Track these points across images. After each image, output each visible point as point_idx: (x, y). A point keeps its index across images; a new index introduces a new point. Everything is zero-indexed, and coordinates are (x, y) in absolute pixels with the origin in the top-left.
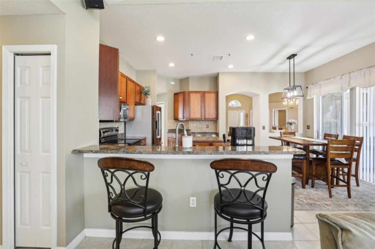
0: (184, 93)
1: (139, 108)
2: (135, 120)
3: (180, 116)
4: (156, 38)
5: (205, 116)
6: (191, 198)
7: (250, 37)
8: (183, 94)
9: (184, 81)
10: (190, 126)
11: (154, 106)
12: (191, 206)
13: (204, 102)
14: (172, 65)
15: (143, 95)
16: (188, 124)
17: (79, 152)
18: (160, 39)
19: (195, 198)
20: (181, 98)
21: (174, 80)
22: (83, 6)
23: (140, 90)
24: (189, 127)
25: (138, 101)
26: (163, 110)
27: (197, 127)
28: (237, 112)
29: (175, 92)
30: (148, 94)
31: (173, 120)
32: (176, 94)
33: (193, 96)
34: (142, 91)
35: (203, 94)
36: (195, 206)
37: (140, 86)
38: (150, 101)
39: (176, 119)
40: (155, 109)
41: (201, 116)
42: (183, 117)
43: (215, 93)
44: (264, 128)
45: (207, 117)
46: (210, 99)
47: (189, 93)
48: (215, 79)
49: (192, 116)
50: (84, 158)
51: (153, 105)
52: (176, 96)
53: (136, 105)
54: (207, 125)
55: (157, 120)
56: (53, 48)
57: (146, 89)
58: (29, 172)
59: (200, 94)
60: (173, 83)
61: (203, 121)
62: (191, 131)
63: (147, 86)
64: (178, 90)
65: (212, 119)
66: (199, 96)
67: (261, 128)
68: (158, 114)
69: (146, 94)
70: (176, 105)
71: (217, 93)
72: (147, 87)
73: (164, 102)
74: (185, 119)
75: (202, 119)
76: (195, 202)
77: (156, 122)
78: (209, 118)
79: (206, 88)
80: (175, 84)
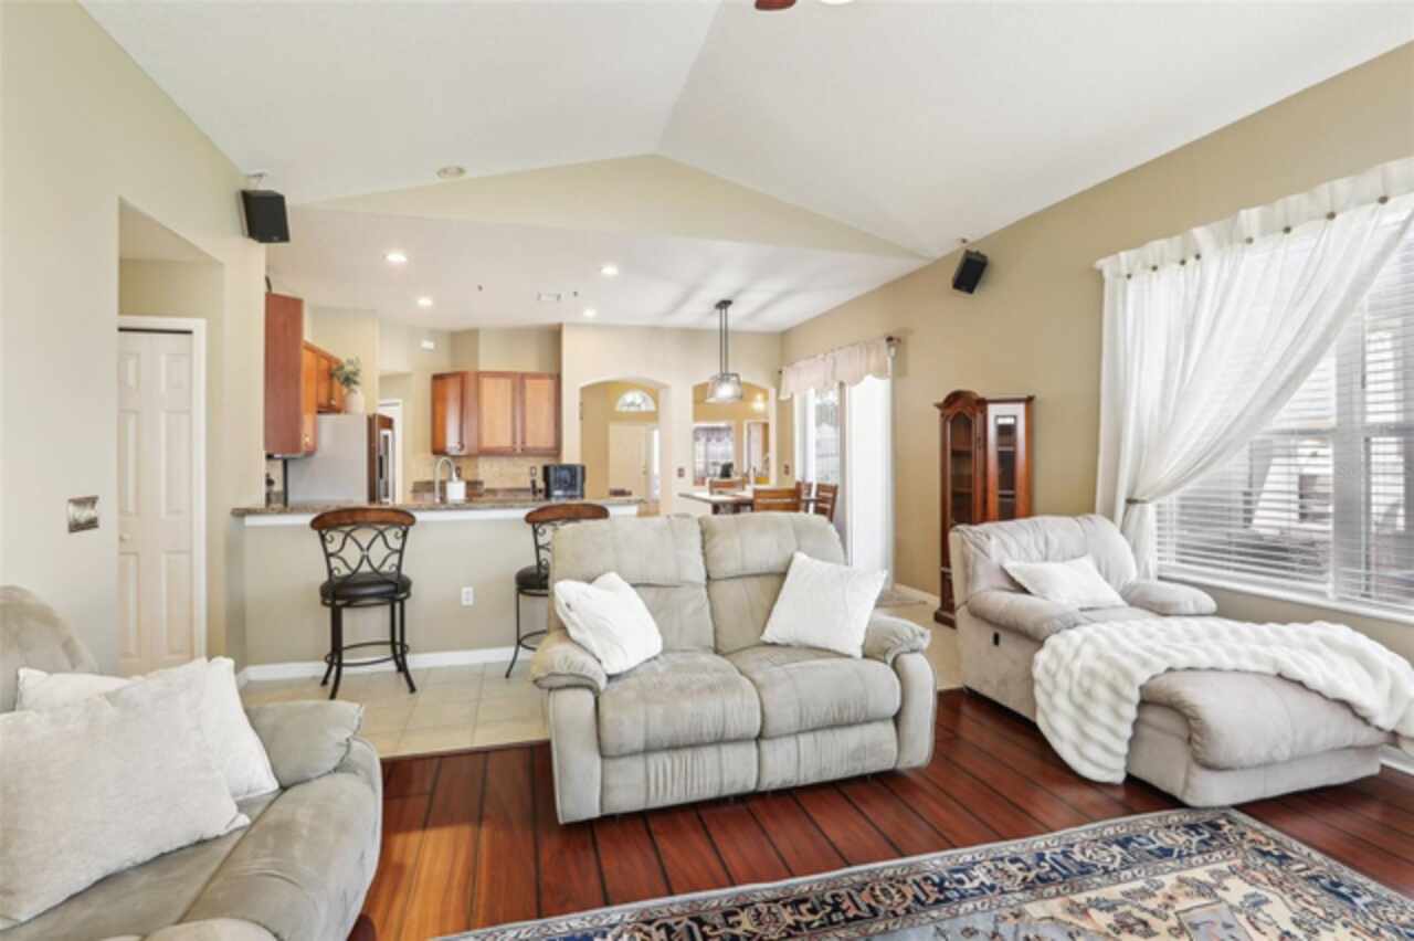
0: (461, 377)
1: (328, 420)
2: (318, 455)
3: (452, 442)
4: (384, 257)
5: (523, 442)
6: (465, 590)
7: (610, 270)
8: (459, 379)
9: (461, 339)
10: (481, 470)
11: (374, 415)
12: (465, 603)
13: (523, 403)
14: (425, 302)
15: (337, 383)
16: (477, 467)
17: (241, 513)
18: (396, 257)
19: (471, 589)
20: (452, 391)
21: (434, 334)
22: (243, 234)
23: (330, 368)
24: (477, 474)
25: (323, 400)
26: (398, 425)
27: (501, 475)
28: (643, 429)
29: (439, 371)
30: (355, 383)
31: (430, 455)
32: (438, 379)
33: (488, 385)
34: (338, 373)
35: (519, 380)
36: (471, 602)
37: (329, 358)
38: (362, 401)
39: (439, 450)
40: (379, 424)
41: (514, 443)
42: (459, 447)
43: (551, 376)
44: (681, 473)
45: (530, 444)
46: (538, 393)
47: (479, 375)
48: (553, 337)
49: (487, 443)
50: (245, 527)
51: (371, 412)
52: (439, 382)
53: (319, 412)
54: (532, 468)
55: (382, 453)
56: (198, 325)
57: (349, 368)
58: (136, 554)
59: (509, 381)
60: (428, 345)
61: (519, 455)
62: (486, 486)
63: (353, 357)
64: (444, 366)
65: (547, 449)
66: (505, 386)
67: (675, 473)
68: (386, 437)
69: (349, 380)
70: (439, 408)
71: (557, 379)
72: (350, 362)
73: (400, 401)
74: (463, 453)
75: (515, 450)
76: (471, 596)
77: (381, 459)
78: (535, 449)
79: (528, 362)
80: (436, 346)
